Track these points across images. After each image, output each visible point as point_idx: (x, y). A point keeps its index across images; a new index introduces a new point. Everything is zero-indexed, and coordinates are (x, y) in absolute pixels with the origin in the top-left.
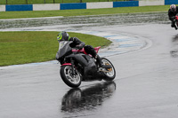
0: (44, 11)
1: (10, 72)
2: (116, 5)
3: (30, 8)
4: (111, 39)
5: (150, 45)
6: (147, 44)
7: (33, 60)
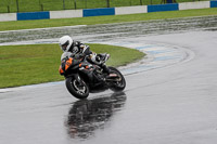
0: (64, 19)
1: (20, 95)
2: (150, 9)
3: (47, 16)
4: (144, 50)
5: (191, 57)
6: (188, 55)
7: (50, 78)
